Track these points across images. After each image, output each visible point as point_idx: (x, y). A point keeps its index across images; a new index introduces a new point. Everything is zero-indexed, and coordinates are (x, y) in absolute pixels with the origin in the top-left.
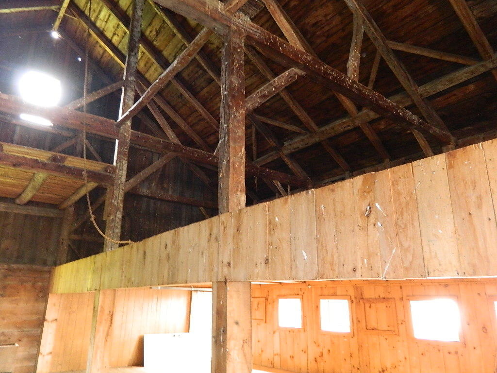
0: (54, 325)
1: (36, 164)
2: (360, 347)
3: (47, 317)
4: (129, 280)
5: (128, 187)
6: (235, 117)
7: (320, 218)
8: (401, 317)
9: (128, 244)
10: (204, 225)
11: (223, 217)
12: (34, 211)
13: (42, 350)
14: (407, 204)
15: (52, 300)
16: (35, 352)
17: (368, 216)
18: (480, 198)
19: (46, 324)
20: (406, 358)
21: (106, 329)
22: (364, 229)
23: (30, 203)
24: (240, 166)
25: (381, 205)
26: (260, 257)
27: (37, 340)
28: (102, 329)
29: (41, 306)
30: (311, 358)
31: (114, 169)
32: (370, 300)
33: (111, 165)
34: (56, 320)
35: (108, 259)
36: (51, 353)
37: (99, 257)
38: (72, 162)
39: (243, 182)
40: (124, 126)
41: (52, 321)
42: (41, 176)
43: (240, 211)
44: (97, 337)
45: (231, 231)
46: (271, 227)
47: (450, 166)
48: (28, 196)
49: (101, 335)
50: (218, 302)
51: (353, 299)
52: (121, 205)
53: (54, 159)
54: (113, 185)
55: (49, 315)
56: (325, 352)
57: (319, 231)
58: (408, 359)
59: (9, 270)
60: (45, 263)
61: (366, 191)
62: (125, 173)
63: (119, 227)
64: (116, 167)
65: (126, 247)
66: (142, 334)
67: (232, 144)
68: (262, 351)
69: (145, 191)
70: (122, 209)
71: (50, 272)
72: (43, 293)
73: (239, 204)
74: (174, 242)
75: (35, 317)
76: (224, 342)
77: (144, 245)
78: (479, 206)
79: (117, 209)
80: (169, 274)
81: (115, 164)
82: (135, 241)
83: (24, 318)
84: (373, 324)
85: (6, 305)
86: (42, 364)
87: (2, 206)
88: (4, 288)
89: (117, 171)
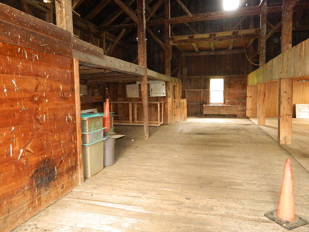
1: (228, 38)
5: (268, 37)
10: (277, 58)
12: (236, 52)
13: (247, 108)
15: (248, 89)
16: (245, 108)
19: (247, 98)
21: (263, 99)
23: (234, 48)
27: (245, 104)
28: (261, 98)
29: (245, 91)
31: (260, 30)
34: (251, 96)
36: (251, 109)
41: (250, 97)
42: (232, 41)
44: (259, 101)
48: (231, 46)
49: (261, 101)
52: (265, 46)
53: (234, 33)
54: (260, 38)
55: (248, 94)
59: (230, 77)
60: (243, 73)
63: (265, 57)
66: (295, 104)
70: (265, 48)
71: (246, 77)
72: (244, 86)
74: (272, 64)
75: (243, 96)
77: (267, 65)
79: (263, 48)
81: (260, 27)
83: (239, 96)
85: (232, 91)
86: (248, 113)
87: (223, 52)
88: (230, 84)
89: (262, 30)
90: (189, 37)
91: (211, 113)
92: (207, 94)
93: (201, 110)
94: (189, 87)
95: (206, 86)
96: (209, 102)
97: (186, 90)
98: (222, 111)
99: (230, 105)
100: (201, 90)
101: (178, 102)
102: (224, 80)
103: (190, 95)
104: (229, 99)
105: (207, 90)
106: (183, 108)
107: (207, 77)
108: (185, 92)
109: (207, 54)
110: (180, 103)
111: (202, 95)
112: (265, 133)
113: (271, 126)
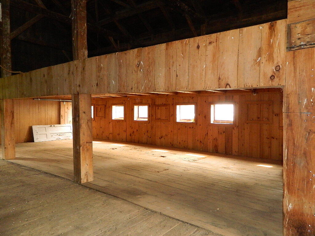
2: (152, 128)
4: (23, 94)
6: (80, 4)
7: (120, 66)
8: (172, 113)
10: (65, 65)
11: (75, 62)
14: (152, 63)
17: (138, 67)
18: (173, 62)
20: (171, 131)
21: (11, 121)
22: (136, 72)
24: (84, 35)
25: (143, 62)
26: (94, 82)
28: (8, 120)
30: (128, 134)
32: (158, 106)
35: (6, 82)
39: (86, 43)
43: (84, 59)
45: (80, 69)
46: (99, 69)
47: (167, 49)
49: (8, 123)
50: (75, 103)
51: (150, 105)
52: (10, 49)
56: (135, 130)
57: (120, 72)
58: (172, 132)
61: (138, 55)
62: (9, 27)
63: (10, 62)
64: (2, 23)
65: (18, 75)
66: (30, 125)
67: (79, 21)
68: (103, 132)
69: (22, 37)
70: (10, 51)
73: (84, 55)
76: (78, 120)
77: (30, 74)
78: (173, 66)
79: (7, 51)
80: (47, 90)
82: (24, 72)
84: (159, 116)
89: (4, 25)
112: (33, 169)
113: (24, 157)
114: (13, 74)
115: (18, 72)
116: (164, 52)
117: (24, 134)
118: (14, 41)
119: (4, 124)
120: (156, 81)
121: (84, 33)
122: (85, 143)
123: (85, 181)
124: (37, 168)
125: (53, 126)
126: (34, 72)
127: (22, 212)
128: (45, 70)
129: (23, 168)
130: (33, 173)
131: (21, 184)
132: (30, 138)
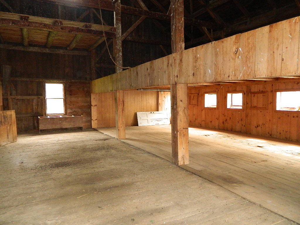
0: (96, 107)
1: (78, 30)
2: (247, 116)
3: (92, 104)
4: (131, 86)
5: (123, 38)
6: (178, 1)
7: (217, 55)
8: (270, 100)
9: (128, 69)
10: (165, 58)
11: (174, 55)
13: (92, 118)
14: (252, 48)
15: (93, 96)
16: (90, 119)
17: (236, 53)
18: (278, 45)
19: (92, 107)
20: (270, 120)
21: (122, 108)
22: (234, 59)
23: (75, 49)
24: (181, 28)
25: (242, 49)
26: (191, 73)
27: (89, 114)
28: (120, 107)
30: (221, 121)
31: (115, 29)
32: (254, 93)
33: (113, 27)
34: (96, 105)
35: (119, 76)
36: (96, 120)
37: (114, 75)
38: (95, 27)
39: (183, 36)
40: (117, 3)
41: (94, 106)
42: (80, 35)
43: (182, 52)
44: (119, 111)
45: (178, 61)
46: (196, 59)
47: (270, 31)
48: (74, 45)
49: (120, 110)
50: (173, 93)
51: (245, 92)
53: (86, 26)
54: (116, 38)
55: (93, 103)
56: (228, 118)
57: (216, 61)
58: (271, 121)
59: (71, 82)
60: (86, 79)
61: (236, 42)
62: (120, 30)
64: (116, 28)
65: (127, 70)
66: (136, 112)
67: (177, 17)
68: (196, 119)
69: (129, 38)
70: (121, 50)
71: (90, 84)
72: (88, 93)
73: (181, 48)
74: (151, 67)
75: (86, 104)
76: (176, 108)
77: (137, 69)
78: (277, 49)
80: (150, 82)
81: (115, 26)
82: (132, 67)
83: (83, 104)
84: (255, 104)
85: (73, 99)
86: (94, 125)
87: (61, 52)
88: (71, 91)
89: (117, 30)
90: (22, 18)
91: (50, 127)
92: (42, 103)
93: (34, 123)
94: (14, 92)
95: (41, 93)
96: (45, 113)
97: (10, 97)
98: (64, 123)
99: (73, 116)
100: (33, 97)
101: (2, 115)
102: (64, 85)
103: (17, 104)
104: (71, 109)
105: (42, 97)
106: (11, 125)
107: (41, 80)
108: (7, 99)
109: (39, 51)
110: (5, 117)
111: (34, 104)
112: (139, 149)
113: (132, 138)
114: (124, 69)
115: (128, 68)
116: (267, 35)
117: (131, 120)
118: (124, 42)
119: (117, 111)
120: (256, 66)
121: (182, 27)
122: (182, 129)
123: (182, 163)
124: (142, 148)
125: (152, 112)
126: (139, 67)
127: (133, 183)
128: (148, 64)
129: (131, 147)
130: (139, 152)
131: (131, 160)
132: (135, 123)
